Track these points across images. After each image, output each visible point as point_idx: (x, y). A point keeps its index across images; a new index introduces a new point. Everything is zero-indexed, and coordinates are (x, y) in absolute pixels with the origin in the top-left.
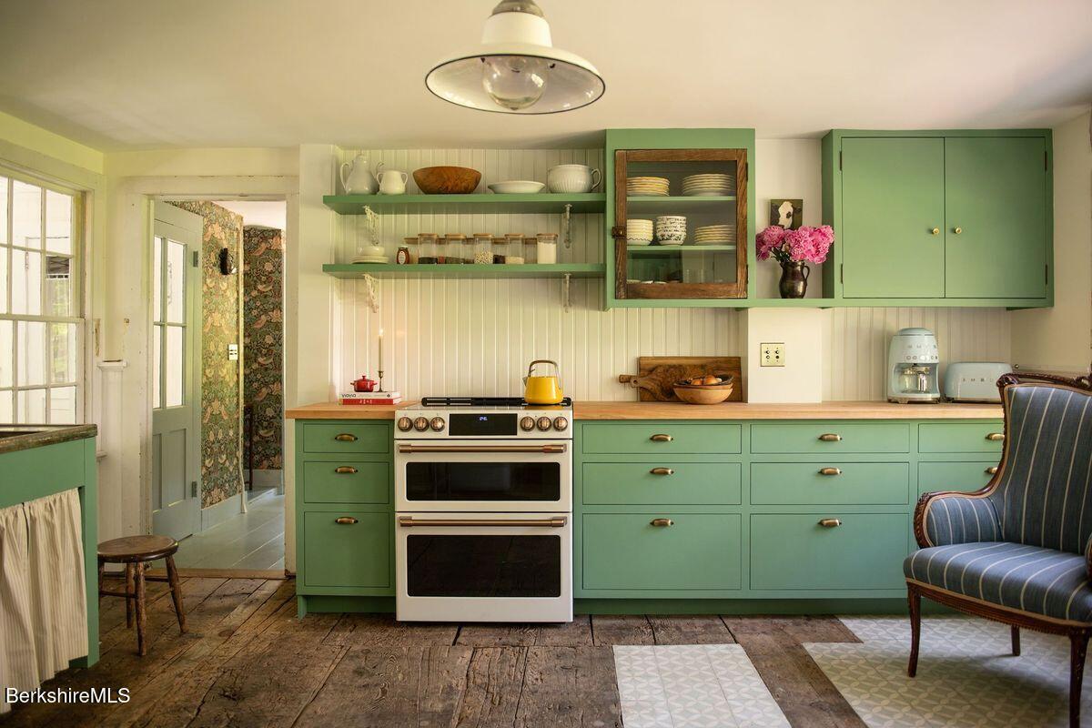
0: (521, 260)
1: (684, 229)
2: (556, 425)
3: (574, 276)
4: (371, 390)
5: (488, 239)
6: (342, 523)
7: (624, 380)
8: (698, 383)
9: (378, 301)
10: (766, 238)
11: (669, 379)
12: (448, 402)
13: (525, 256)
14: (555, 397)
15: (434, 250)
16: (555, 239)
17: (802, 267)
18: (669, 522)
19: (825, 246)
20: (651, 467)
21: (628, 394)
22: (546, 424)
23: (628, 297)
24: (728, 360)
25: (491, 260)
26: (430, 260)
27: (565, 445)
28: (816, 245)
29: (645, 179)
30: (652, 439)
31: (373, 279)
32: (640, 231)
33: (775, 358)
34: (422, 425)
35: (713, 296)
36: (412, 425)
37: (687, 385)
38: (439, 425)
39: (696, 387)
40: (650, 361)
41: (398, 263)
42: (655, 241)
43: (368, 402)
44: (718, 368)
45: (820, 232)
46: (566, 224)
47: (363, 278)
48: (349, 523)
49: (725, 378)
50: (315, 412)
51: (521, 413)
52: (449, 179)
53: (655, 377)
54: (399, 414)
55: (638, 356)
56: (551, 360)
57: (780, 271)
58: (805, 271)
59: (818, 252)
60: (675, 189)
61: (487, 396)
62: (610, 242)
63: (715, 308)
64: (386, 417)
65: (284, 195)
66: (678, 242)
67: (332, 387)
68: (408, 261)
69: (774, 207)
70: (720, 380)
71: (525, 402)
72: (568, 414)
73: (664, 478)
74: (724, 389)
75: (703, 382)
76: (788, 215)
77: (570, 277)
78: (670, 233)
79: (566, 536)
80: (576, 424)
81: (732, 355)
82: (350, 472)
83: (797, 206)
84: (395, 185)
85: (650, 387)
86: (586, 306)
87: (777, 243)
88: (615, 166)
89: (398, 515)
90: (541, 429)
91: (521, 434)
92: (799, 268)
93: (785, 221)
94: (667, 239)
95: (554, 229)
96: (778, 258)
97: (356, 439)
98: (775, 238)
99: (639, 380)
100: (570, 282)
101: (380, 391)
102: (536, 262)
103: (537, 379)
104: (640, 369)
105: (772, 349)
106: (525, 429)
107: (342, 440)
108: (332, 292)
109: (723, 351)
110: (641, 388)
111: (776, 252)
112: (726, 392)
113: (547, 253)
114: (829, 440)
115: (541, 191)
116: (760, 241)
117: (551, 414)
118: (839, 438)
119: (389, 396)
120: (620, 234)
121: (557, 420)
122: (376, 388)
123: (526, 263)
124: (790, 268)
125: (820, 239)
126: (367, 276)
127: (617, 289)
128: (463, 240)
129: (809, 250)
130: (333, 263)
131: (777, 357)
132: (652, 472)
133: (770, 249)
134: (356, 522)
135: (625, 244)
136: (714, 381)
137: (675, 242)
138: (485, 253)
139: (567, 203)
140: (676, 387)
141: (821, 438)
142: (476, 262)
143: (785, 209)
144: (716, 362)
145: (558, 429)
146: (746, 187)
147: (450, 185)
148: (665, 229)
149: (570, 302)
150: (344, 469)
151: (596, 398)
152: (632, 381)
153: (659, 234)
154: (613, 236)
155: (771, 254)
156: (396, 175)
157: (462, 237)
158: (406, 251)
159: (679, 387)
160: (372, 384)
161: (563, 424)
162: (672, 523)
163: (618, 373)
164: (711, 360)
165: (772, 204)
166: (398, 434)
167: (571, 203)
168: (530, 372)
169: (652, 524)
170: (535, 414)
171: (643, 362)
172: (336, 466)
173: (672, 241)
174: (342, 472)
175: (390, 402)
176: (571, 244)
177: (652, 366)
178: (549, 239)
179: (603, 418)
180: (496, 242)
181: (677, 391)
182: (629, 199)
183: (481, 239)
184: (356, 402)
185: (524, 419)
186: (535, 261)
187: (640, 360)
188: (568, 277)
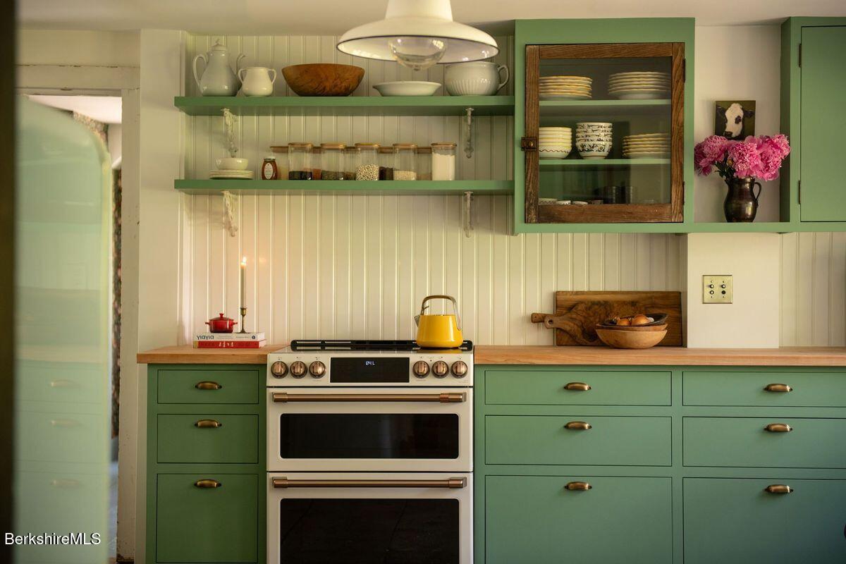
0: (412, 176)
1: (609, 138)
2: (454, 371)
3: (475, 194)
4: (230, 331)
5: (372, 149)
6: (202, 486)
7: (537, 319)
8: (625, 323)
9: (237, 221)
10: (706, 150)
11: (592, 319)
12: (323, 345)
13: (417, 171)
14: (452, 339)
15: (307, 162)
16: (453, 149)
17: (752, 183)
18: (587, 486)
19: (776, 160)
20: (566, 421)
21: (541, 337)
22: (442, 369)
23: (539, 221)
24: (665, 295)
25: (375, 173)
26: (301, 176)
27: (465, 393)
28: (765, 159)
29: (561, 79)
30: (566, 388)
31: (231, 195)
32: (556, 141)
33: (720, 293)
34: (299, 370)
35: (641, 220)
36: (288, 371)
37: (612, 325)
38: (320, 370)
39: (622, 328)
40: (568, 297)
41: (264, 178)
42: (575, 153)
43: (228, 345)
44: (654, 306)
45: (772, 143)
46: (466, 129)
47: (223, 195)
48: (211, 487)
49: (657, 317)
50: (172, 356)
51: (414, 357)
52: (327, 78)
53: (574, 316)
54: (272, 358)
55: (554, 289)
56: (449, 295)
57: (726, 189)
58: (756, 189)
59: (767, 167)
60: (600, 90)
61: (370, 339)
62: (519, 155)
63: (650, 234)
64: (256, 361)
65: (120, 90)
66: (602, 153)
67: (181, 327)
68: (276, 176)
69: (720, 110)
70: (652, 320)
71: (416, 346)
72: (468, 358)
73: (581, 434)
74: (655, 330)
75: (630, 324)
76: (738, 120)
77: (472, 195)
78: (591, 143)
79: (466, 500)
80: (477, 369)
81: (671, 289)
82: (212, 427)
83: (749, 109)
84: (261, 83)
85: (568, 328)
86: (491, 229)
87: (719, 156)
88: (526, 66)
89: (270, 476)
90: (437, 375)
91: (413, 381)
92: (747, 186)
93: (733, 127)
94: (588, 150)
95: (452, 138)
96: (722, 174)
97: (220, 387)
98: (717, 150)
99: (555, 319)
100: (472, 200)
101: (243, 332)
102: (431, 179)
103: (432, 319)
104: (557, 307)
105: (717, 283)
106: (418, 375)
107: (203, 388)
108: (182, 210)
109: (659, 285)
110: (557, 329)
111: (719, 165)
112: (659, 334)
113: (444, 167)
114: (777, 391)
115: (436, 94)
116: (699, 152)
117: (449, 358)
118: (788, 388)
119: (254, 337)
120: (530, 145)
121: (456, 365)
122: (237, 328)
123: (418, 178)
124: (737, 185)
125: (771, 151)
126: (227, 193)
127: (527, 211)
128: (342, 150)
129: (757, 165)
130: (183, 178)
131: (724, 292)
132: (566, 427)
133: (713, 163)
134: (219, 485)
135: (538, 157)
136: (643, 321)
137: (598, 153)
138: (368, 167)
139: (468, 107)
140: (598, 328)
141: (768, 389)
142: (358, 176)
143: (733, 113)
144: (651, 298)
145: (457, 375)
146: (683, 89)
147: (328, 85)
148: (587, 138)
149: (471, 223)
150: (206, 423)
151: (503, 341)
152: (547, 320)
153: (578, 144)
154: (523, 148)
155: (715, 168)
156: (262, 72)
157: (341, 147)
158: (273, 162)
159: (603, 328)
160: (232, 324)
161: (463, 369)
162: (590, 487)
163: (530, 312)
164: (644, 295)
165: (717, 106)
166: (271, 381)
167: (472, 107)
168: (423, 309)
169: (567, 487)
170: (430, 358)
171: (561, 298)
172: (193, 419)
173: (595, 152)
174: (203, 427)
175: (255, 345)
176: (473, 154)
177: (571, 303)
178: (447, 149)
179: (510, 363)
180: (381, 151)
181: (599, 332)
182: (542, 103)
183: (363, 149)
184: (214, 345)
185: (418, 364)
186: (429, 176)
187: (557, 294)
188: (469, 196)
